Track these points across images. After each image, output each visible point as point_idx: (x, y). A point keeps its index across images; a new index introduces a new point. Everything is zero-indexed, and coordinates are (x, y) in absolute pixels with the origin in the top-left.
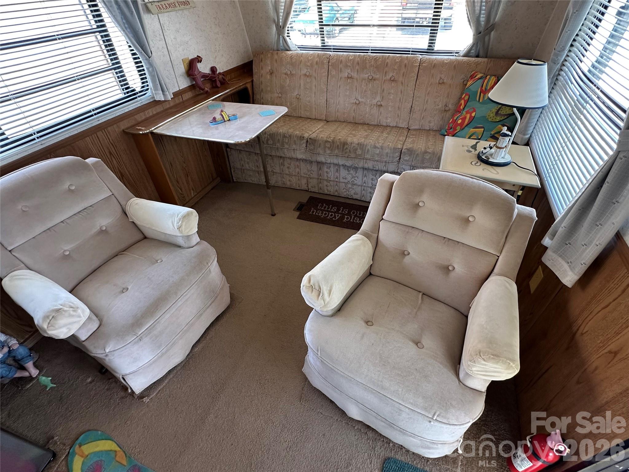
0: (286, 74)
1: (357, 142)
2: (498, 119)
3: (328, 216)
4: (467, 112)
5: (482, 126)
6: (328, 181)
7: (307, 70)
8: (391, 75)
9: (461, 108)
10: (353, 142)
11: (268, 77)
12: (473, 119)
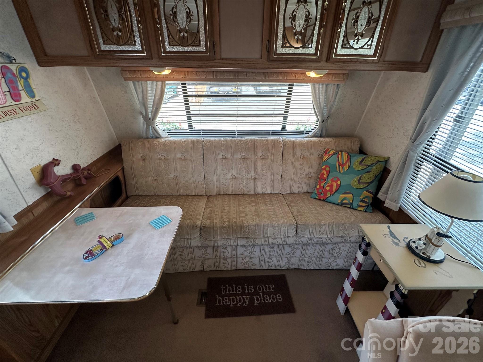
0: (160, 159)
1: (253, 224)
2: (362, 186)
3: (237, 304)
4: (332, 180)
5: (349, 192)
6: (225, 259)
7: (181, 155)
8: (261, 154)
9: (325, 176)
10: (249, 224)
11: (141, 163)
12: (340, 187)
